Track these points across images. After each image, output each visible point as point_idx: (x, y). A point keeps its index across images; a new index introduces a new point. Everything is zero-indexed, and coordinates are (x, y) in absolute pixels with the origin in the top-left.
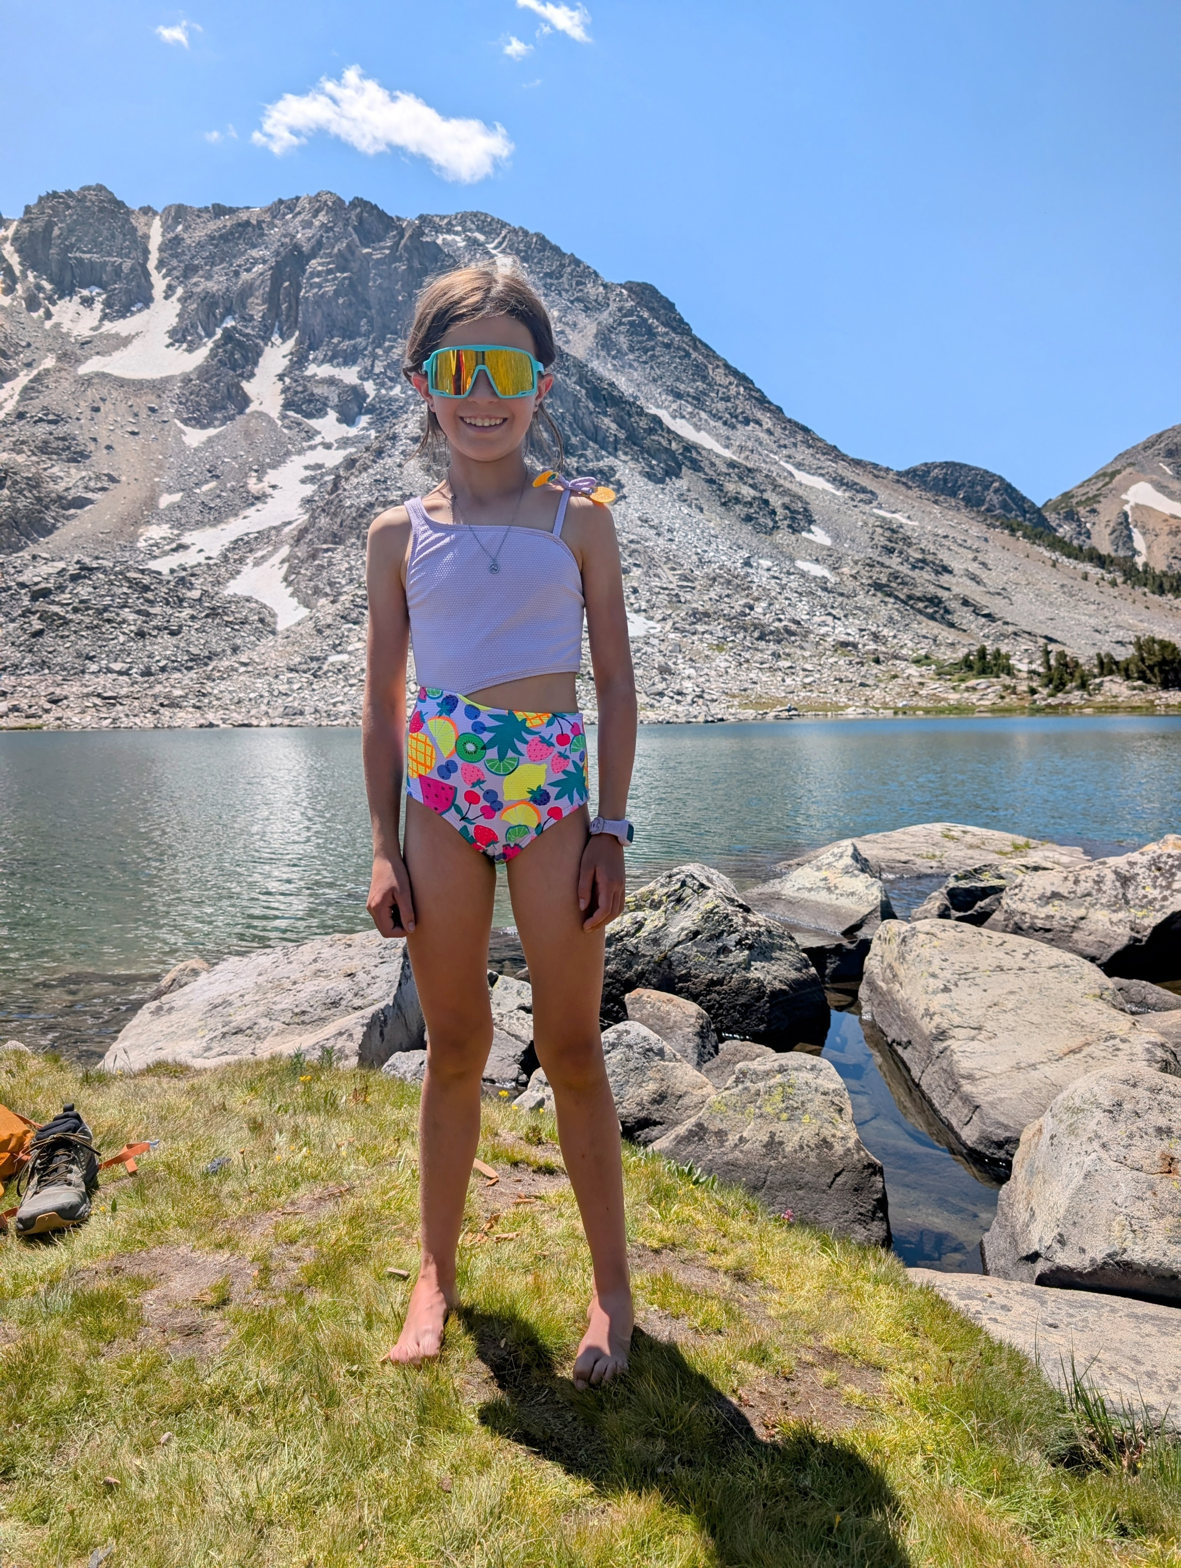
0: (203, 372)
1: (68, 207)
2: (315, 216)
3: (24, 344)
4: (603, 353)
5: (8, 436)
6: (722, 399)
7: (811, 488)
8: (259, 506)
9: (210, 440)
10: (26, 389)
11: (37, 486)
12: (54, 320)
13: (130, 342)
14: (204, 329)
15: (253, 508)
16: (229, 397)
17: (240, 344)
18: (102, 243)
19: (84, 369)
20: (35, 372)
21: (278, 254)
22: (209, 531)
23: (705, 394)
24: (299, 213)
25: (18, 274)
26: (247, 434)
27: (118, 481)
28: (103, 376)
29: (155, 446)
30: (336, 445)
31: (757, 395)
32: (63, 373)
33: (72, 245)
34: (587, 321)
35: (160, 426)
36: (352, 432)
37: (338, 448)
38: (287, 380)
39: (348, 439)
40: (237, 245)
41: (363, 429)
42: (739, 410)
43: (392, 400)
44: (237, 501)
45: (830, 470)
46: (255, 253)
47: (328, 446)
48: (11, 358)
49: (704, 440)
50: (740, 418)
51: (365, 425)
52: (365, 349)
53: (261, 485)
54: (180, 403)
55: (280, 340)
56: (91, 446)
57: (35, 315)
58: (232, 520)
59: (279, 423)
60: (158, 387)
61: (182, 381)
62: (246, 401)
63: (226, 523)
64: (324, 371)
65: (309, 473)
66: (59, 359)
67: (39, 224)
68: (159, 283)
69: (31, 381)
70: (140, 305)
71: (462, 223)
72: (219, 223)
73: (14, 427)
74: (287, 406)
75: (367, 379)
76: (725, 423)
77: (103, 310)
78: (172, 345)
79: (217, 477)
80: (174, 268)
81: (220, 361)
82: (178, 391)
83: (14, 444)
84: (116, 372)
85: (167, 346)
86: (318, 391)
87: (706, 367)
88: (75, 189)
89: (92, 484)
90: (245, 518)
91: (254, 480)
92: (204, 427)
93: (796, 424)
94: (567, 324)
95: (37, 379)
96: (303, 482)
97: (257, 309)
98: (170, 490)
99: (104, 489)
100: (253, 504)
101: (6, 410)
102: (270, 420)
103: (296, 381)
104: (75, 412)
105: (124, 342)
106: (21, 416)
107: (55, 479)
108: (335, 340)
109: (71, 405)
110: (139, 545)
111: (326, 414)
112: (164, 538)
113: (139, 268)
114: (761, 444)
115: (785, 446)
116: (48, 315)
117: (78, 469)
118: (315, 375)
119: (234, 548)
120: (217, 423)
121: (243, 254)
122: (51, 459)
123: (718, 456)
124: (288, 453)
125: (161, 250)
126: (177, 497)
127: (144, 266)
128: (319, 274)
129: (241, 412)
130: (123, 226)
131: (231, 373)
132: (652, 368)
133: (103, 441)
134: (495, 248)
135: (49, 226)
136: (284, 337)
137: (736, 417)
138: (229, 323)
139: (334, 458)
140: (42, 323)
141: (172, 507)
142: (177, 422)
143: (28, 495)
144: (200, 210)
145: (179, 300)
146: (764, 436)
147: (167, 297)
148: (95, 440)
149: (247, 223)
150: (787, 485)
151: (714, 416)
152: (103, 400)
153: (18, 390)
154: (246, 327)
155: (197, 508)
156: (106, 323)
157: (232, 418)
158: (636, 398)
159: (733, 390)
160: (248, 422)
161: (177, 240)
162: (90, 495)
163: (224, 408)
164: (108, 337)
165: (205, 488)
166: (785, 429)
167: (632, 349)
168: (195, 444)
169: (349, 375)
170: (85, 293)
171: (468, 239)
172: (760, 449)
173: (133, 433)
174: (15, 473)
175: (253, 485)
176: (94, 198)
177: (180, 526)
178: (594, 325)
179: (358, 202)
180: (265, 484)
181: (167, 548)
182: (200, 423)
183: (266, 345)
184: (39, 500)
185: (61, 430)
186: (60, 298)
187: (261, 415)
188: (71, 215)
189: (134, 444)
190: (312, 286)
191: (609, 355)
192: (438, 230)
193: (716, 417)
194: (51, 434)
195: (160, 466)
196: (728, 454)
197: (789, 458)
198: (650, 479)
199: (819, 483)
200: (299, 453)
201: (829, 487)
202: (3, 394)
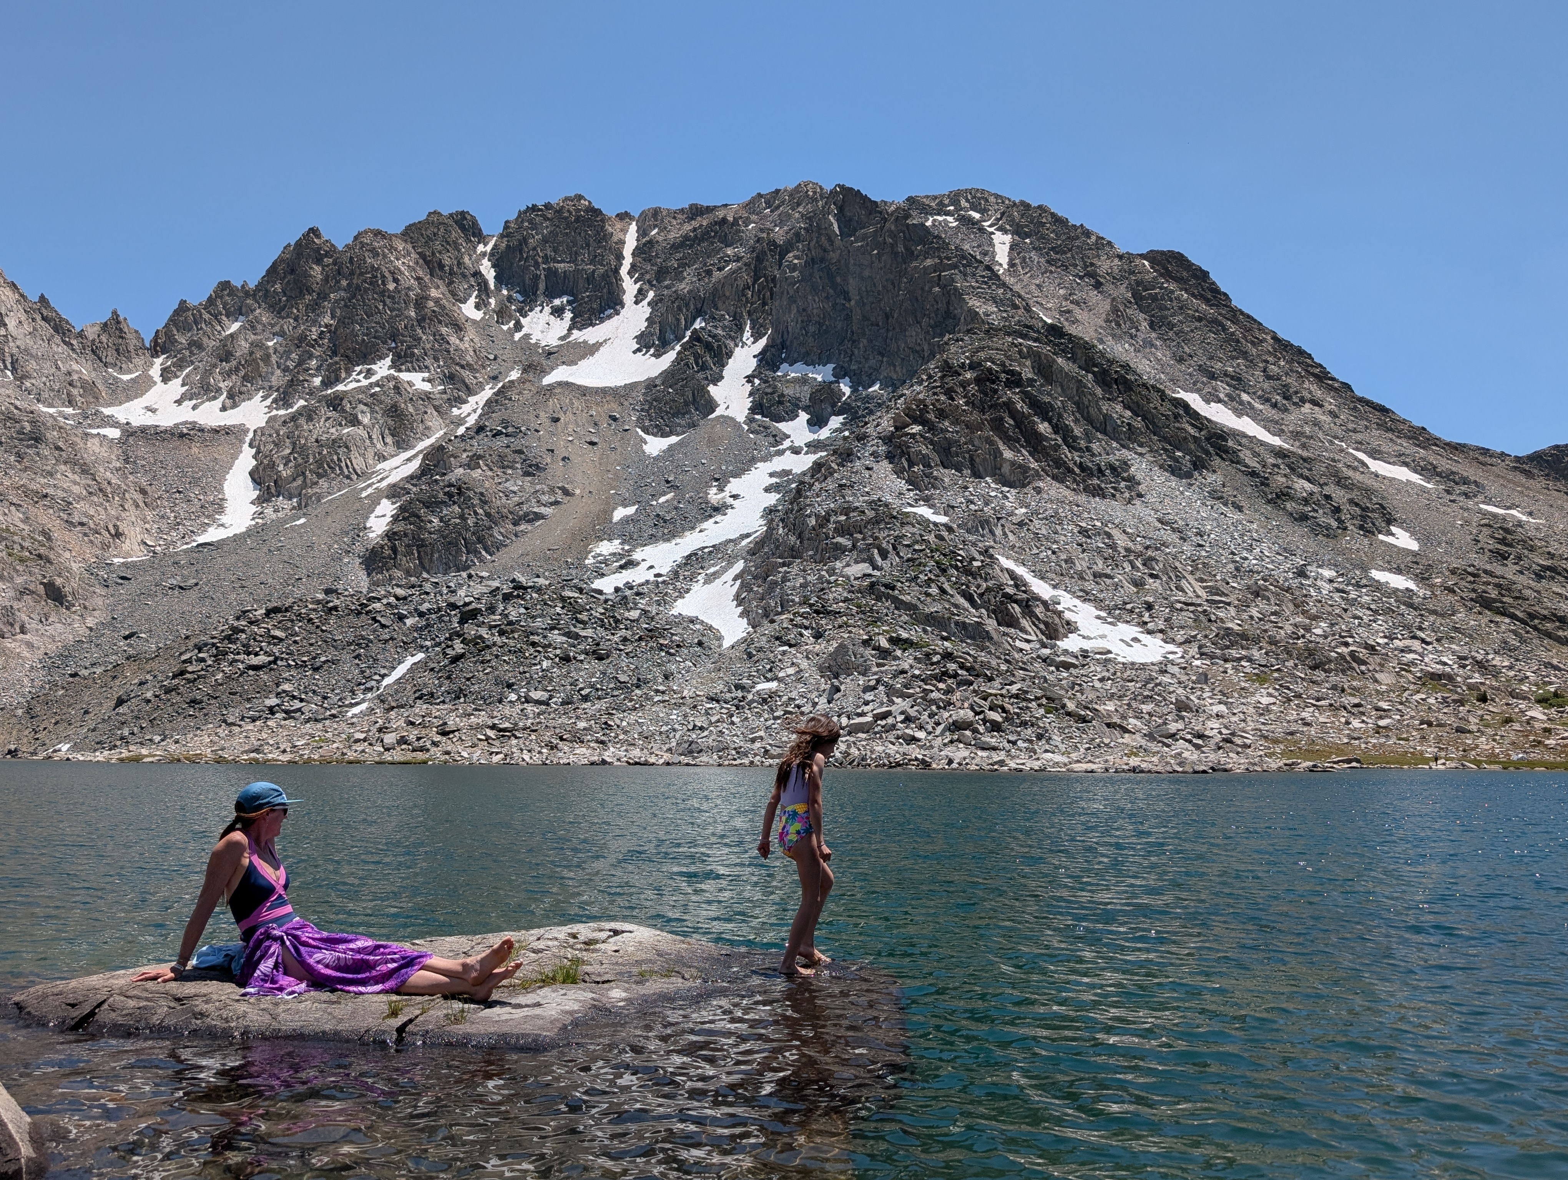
0: (668, 376)
1: (546, 219)
2: (794, 208)
3: (492, 357)
4: (1118, 332)
5: (465, 451)
6: (1270, 377)
7: (1391, 480)
8: (719, 518)
9: (671, 447)
10: (489, 403)
11: (489, 502)
12: (524, 331)
13: (598, 349)
14: (673, 333)
15: (712, 520)
16: (694, 402)
17: (708, 347)
18: (576, 252)
19: (547, 380)
20: (500, 385)
21: (753, 249)
22: (663, 547)
23: (1248, 373)
24: (778, 207)
25: (492, 287)
26: (711, 442)
28: (566, 386)
29: (612, 456)
30: (805, 449)
31: (1316, 370)
32: (527, 385)
33: (547, 256)
34: (1100, 297)
35: (620, 435)
36: (824, 433)
37: (807, 453)
38: (757, 381)
39: (818, 441)
40: (712, 243)
41: (836, 431)
42: (1292, 390)
43: (869, 398)
44: (695, 513)
45: (1417, 457)
46: (730, 251)
47: (796, 451)
48: (477, 371)
49: (1247, 426)
50: (1294, 398)
51: (838, 426)
52: (842, 343)
53: (720, 496)
54: (642, 410)
55: (751, 339)
56: (548, 459)
57: (505, 328)
58: (687, 533)
59: (746, 427)
60: (619, 394)
61: (647, 387)
62: (711, 405)
63: (680, 537)
64: (796, 371)
65: (774, 480)
66: (525, 371)
67: (517, 238)
68: (630, 287)
69: (495, 394)
70: (610, 312)
71: (956, 202)
72: (695, 224)
73: (473, 442)
74: (754, 409)
75: (842, 377)
76: (1274, 406)
77: (572, 319)
78: (639, 350)
79: (676, 488)
80: (647, 272)
81: (686, 364)
82: (641, 398)
83: (471, 459)
84: (580, 382)
85: (634, 352)
86: (789, 391)
88: (553, 201)
89: (545, 498)
90: (701, 531)
91: (714, 490)
92: (664, 435)
93: (1369, 403)
94: (1075, 302)
95: (501, 392)
96: (767, 490)
97: (729, 308)
98: (625, 503)
99: (556, 503)
100: (711, 516)
101: (467, 425)
102: (737, 425)
103: (766, 382)
104: (534, 424)
105: (591, 349)
106: (480, 429)
107: (508, 494)
109: (531, 416)
110: (587, 562)
111: (797, 416)
112: (614, 554)
113: (611, 274)
114: (1322, 429)
115: (1355, 431)
116: (518, 327)
117: (532, 483)
118: (787, 374)
119: (686, 564)
120: (679, 430)
121: (718, 253)
122: (505, 473)
123: (1262, 443)
124: (753, 461)
125: (634, 254)
126: (631, 510)
127: (616, 271)
128: (794, 267)
129: (706, 417)
130: (598, 233)
131: (698, 376)
132: (1179, 345)
133: (561, 453)
134: (990, 226)
135: (526, 238)
136: (757, 336)
137: (1289, 398)
138: (699, 324)
139: (801, 464)
140: (513, 336)
141: (626, 520)
142: (639, 430)
143: (479, 511)
144: (676, 212)
145: (649, 304)
146: (1325, 419)
147: (636, 303)
148: (552, 451)
149: (724, 220)
150: (1357, 477)
151: (1259, 397)
152: (564, 410)
153: (481, 404)
154: (716, 327)
155: (651, 521)
156: (575, 332)
157: (695, 424)
158: (1161, 381)
159: (1284, 366)
160: (713, 428)
161: (652, 243)
162: (542, 510)
163: (688, 414)
164: (576, 345)
165: (662, 500)
166: (1355, 410)
168: (655, 453)
169: (823, 373)
170: (557, 302)
171: (961, 219)
172: (1320, 434)
173: (592, 443)
175: (714, 496)
176: (571, 208)
177: (632, 540)
178: (1108, 301)
179: (842, 190)
180: (726, 494)
181: (616, 564)
182: (662, 431)
183: (737, 346)
184: (489, 515)
186: (531, 310)
187: (727, 420)
188: (547, 227)
189: (593, 454)
190: (787, 280)
191: (1126, 334)
192: (926, 211)
193: (1262, 398)
194: (508, 447)
195: (617, 477)
196: (1276, 441)
197: (1359, 445)
198: (1173, 473)
199: (1403, 474)
200: (766, 459)
201: (1416, 478)
202: (466, 409)
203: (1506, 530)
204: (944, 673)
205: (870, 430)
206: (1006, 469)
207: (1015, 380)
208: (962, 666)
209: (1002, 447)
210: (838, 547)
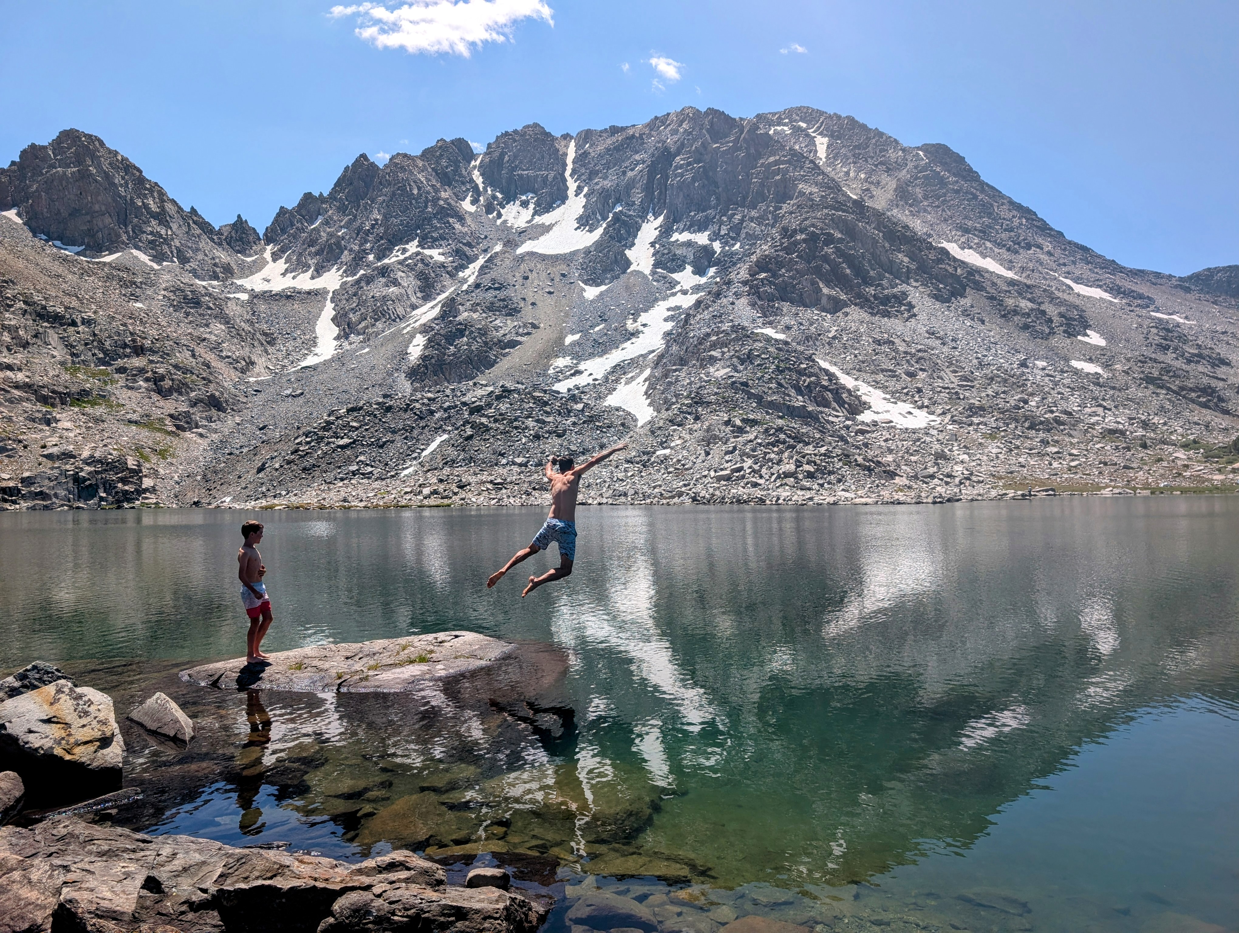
0: (598, 245)
1: (515, 141)
2: (680, 125)
3: (483, 237)
4: (901, 203)
5: (468, 300)
6: (1005, 230)
7: (1089, 298)
8: (634, 340)
9: (602, 293)
10: (482, 268)
11: (485, 334)
12: (503, 218)
13: (551, 229)
14: (601, 215)
15: (630, 342)
16: (616, 262)
17: (624, 223)
18: (535, 163)
19: (520, 251)
20: (489, 255)
21: (653, 155)
22: (598, 360)
23: (991, 227)
24: (669, 125)
25: (481, 189)
26: (627, 288)
27: (539, 328)
28: (532, 254)
29: (564, 301)
30: (690, 291)
31: (1039, 224)
32: (507, 254)
33: (516, 166)
34: (889, 179)
35: (568, 286)
36: (703, 280)
37: (692, 294)
38: (657, 246)
39: (699, 285)
40: (626, 152)
41: (711, 277)
42: (1021, 238)
43: (733, 254)
44: (619, 337)
45: (1108, 281)
46: (637, 157)
47: (685, 293)
48: (474, 247)
49: (991, 265)
50: (1022, 244)
51: (712, 274)
52: (714, 218)
53: (634, 325)
54: (583, 269)
55: (653, 218)
56: (522, 304)
57: (491, 216)
58: (614, 351)
59: (651, 278)
60: (567, 259)
61: (585, 253)
62: (628, 263)
63: (610, 353)
64: (684, 237)
65: (670, 313)
66: (504, 245)
67: (496, 154)
68: (572, 185)
69: (486, 262)
70: (559, 202)
71: (789, 116)
72: (614, 139)
73: (473, 294)
74: (656, 265)
75: (715, 240)
76: (1009, 250)
77: (534, 209)
78: (578, 228)
79: (606, 320)
80: (583, 174)
81: (610, 236)
82: (581, 261)
83: (472, 305)
84: (540, 251)
85: (576, 229)
86: (679, 252)
87: (992, 205)
88: (519, 129)
89: (521, 330)
90: (623, 349)
91: (631, 321)
92: (598, 285)
93: (1077, 245)
94: (872, 183)
95: (490, 260)
96: (666, 320)
97: (638, 197)
98: (573, 332)
99: (528, 334)
100: (629, 339)
101: (469, 283)
102: (644, 276)
103: (664, 246)
104: (512, 281)
105: (547, 229)
106: (477, 286)
107: (497, 329)
108: (692, 214)
109: (510, 276)
110: (549, 372)
111: (685, 268)
112: (567, 366)
113: (559, 177)
114: (1041, 264)
115: (1064, 265)
116: (499, 215)
117: (513, 321)
118: (678, 240)
119: (613, 372)
120: (607, 281)
121: (629, 159)
122: (494, 315)
123: (999, 277)
124: (656, 300)
125: (574, 162)
126: (577, 337)
127: (562, 175)
128: (681, 167)
129: (624, 272)
130: (550, 149)
131: (618, 244)
132: (943, 210)
133: (530, 300)
134: (814, 132)
135: (502, 155)
136: (656, 215)
137: (1019, 244)
138: (618, 209)
139: (688, 301)
140: (495, 221)
141: (574, 344)
142: (580, 282)
143: (479, 340)
144: (601, 132)
145: (585, 196)
146: (1044, 257)
147: (576, 195)
148: (524, 299)
149: (633, 136)
150: (1066, 297)
151: (999, 245)
152: (531, 271)
153: (477, 268)
154: (630, 210)
155: (590, 343)
156: (536, 217)
157: (617, 277)
158: (930, 236)
159: (1016, 222)
160: (629, 279)
161: (586, 154)
162: (519, 338)
163: (613, 270)
164: (538, 226)
165: (597, 329)
166: (1065, 250)
167: (926, 197)
168: (591, 298)
169: (702, 239)
170: (524, 198)
171: (793, 128)
172: (1040, 268)
173: (550, 293)
174: (471, 326)
175: (630, 325)
176: (531, 133)
177: (578, 357)
178: (895, 181)
179: (712, 112)
180: (639, 324)
181: (568, 373)
182: (594, 282)
183: (643, 222)
184: (486, 343)
185: (502, 294)
186: (507, 203)
187: (638, 273)
188: (516, 146)
189: (550, 300)
190: (676, 176)
191: (906, 204)
192: (771, 124)
193: (1001, 245)
194: (496, 297)
195: (567, 315)
196: (1010, 274)
197: (1068, 274)
198: (937, 300)
199: (1096, 293)
200: (664, 299)
201: (1106, 296)
202: (467, 272)
203: (1168, 330)
204: (778, 441)
205: (732, 276)
206: (824, 301)
207: (830, 240)
208: (790, 437)
209: (821, 285)
210: (712, 357)
